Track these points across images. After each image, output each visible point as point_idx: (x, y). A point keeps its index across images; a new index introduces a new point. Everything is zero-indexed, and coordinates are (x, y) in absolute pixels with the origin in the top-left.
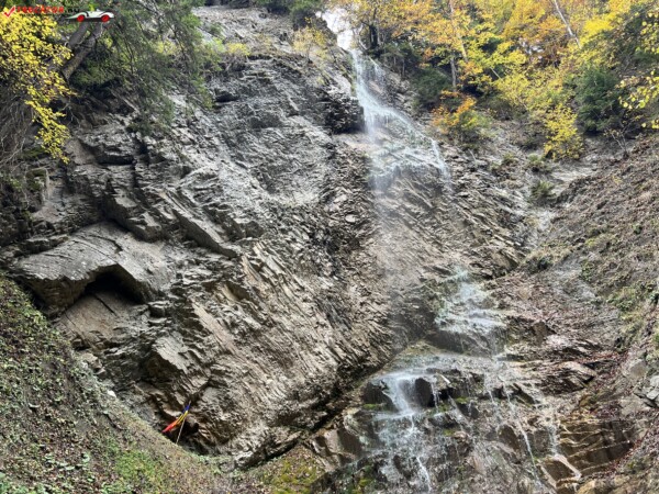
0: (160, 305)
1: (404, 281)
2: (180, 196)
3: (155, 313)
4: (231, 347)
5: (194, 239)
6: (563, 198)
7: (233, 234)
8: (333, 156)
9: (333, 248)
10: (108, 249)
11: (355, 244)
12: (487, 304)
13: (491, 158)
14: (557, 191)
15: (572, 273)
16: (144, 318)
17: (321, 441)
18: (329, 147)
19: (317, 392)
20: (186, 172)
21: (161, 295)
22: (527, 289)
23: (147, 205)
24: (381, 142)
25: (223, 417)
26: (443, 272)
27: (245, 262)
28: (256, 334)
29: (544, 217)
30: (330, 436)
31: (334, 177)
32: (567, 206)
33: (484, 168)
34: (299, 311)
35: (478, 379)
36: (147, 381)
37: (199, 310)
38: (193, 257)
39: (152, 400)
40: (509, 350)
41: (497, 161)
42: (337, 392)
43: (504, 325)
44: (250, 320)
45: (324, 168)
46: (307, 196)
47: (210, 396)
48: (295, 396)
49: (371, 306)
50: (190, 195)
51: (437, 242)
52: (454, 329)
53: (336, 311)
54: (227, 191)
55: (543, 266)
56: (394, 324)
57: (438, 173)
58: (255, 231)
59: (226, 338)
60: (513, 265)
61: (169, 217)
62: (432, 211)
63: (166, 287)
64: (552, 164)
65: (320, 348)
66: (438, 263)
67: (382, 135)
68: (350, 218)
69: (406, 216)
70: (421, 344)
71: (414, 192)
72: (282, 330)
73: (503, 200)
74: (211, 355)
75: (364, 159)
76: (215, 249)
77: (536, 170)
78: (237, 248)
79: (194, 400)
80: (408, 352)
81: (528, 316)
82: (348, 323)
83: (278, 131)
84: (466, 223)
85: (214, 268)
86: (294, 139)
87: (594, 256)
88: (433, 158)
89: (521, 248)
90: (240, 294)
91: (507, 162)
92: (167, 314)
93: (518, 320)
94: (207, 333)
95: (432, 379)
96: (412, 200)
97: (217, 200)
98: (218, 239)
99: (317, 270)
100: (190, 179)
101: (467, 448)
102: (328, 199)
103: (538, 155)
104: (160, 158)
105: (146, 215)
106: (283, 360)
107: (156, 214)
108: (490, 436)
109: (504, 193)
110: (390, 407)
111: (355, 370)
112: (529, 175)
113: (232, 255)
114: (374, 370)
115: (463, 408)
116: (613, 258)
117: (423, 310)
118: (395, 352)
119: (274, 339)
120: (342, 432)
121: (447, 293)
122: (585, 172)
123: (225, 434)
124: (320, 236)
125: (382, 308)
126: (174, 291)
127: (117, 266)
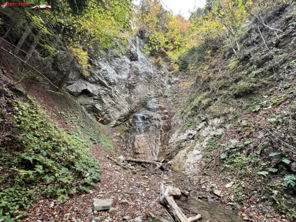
0: (96, 97)
1: (142, 96)
2: (99, 74)
3: (94, 99)
4: (110, 107)
5: (102, 84)
6: (173, 83)
7: (110, 84)
8: (131, 67)
9: (129, 88)
10: (84, 85)
11: (134, 87)
12: (156, 103)
13: (162, 72)
14: (172, 82)
15: (171, 99)
16: (92, 100)
17: (126, 124)
18: (130, 65)
19: (125, 116)
20: (100, 69)
21: (96, 95)
22: (163, 100)
23: (92, 76)
24: (141, 64)
25: (109, 119)
26: (149, 95)
27: (112, 90)
28: (114, 105)
29: (169, 86)
30: (127, 123)
31: (131, 72)
32: (173, 85)
33: (160, 73)
34: (122, 101)
35: (152, 117)
36: (93, 111)
37: (104, 99)
38: (102, 88)
39: (95, 115)
40: (158, 112)
41: (163, 72)
42: (128, 116)
43: (158, 107)
44: (113, 102)
45: (129, 70)
46: (125, 76)
47: (106, 115)
48: (121, 116)
49: (136, 101)
50: (101, 74)
51: (149, 88)
52: (150, 107)
53: (129, 101)
54: (109, 74)
55: (166, 97)
56: (139, 104)
57: (151, 74)
58: (115, 84)
59: (109, 105)
60: (162, 95)
61: (97, 79)
62: (149, 82)
63: (97, 94)
64: (172, 76)
65: (126, 108)
66: (149, 93)
67: (141, 62)
68: (133, 82)
69: (144, 82)
70: (144, 108)
71: (146, 77)
72: (119, 104)
73: (162, 82)
74: (106, 108)
75: (137, 68)
76: (106, 87)
77: (169, 77)
78: (111, 87)
79: (103, 116)
80: (141, 110)
81: (162, 106)
82: (131, 104)
83: (119, 59)
84: (155, 85)
85: (106, 91)
86: (123, 62)
87: (174, 97)
88: (151, 70)
89: (164, 92)
90: (111, 97)
91: (165, 73)
92: (97, 99)
93: (160, 107)
94: (105, 104)
95: (145, 116)
96: (146, 79)
97: (107, 76)
98: (107, 85)
99: (126, 93)
100: (101, 71)
101: (149, 127)
102: (129, 77)
103: (171, 73)
104: (95, 65)
105: (92, 78)
106: (119, 110)
107: (94, 78)
108: (153, 125)
109: (163, 80)
110: (138, 120)
111: (132, 112)
112: (168, 77)
113: (110, 88)
114: (135, 112)
115: (149, 121)
116: (177, 99)
117: (145, 102)
118: (139, 109)
119: (118, 106)
120: (129, 123)
121: (149, 100)
122: (178, 79)
123: (109, 122)
124: (127, 86)
125: (138, 101)
126: (98, 95)
127: (87, 89)
